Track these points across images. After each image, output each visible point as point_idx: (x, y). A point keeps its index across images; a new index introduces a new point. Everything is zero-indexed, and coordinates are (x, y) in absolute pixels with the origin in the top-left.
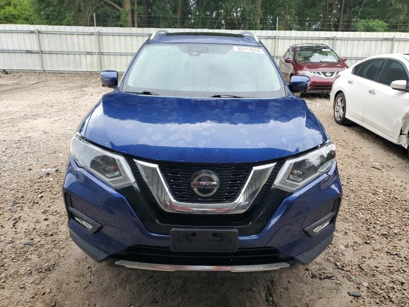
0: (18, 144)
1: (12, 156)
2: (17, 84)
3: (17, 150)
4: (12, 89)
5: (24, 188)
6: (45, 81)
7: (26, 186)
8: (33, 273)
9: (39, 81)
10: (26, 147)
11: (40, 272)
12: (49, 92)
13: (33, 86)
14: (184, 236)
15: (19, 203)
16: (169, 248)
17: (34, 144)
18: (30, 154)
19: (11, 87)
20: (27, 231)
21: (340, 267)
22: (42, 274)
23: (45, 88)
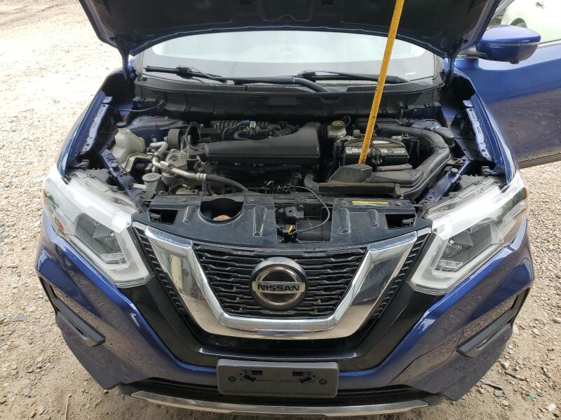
0: (14, 124)
1: (4, 146)
2: (22, 10)
3: (12, 134)
4: (12, 21)
5: (17, 207)
6: (61, 5)
7: (20, 205)
8: (20, 375)
9: (53, 4)
10: (25, 130)
11: (30, 373)
12: (65, 24)
13: (43, 13)
14: (241, 374)
15: (8, 236)
16: (216, 387)
17: (37, 123)
18: (30, 143)
19: (12, 17)
20: (15, 291)
21: (509, 371)
22: (32, 376)
23: (61, 17)
